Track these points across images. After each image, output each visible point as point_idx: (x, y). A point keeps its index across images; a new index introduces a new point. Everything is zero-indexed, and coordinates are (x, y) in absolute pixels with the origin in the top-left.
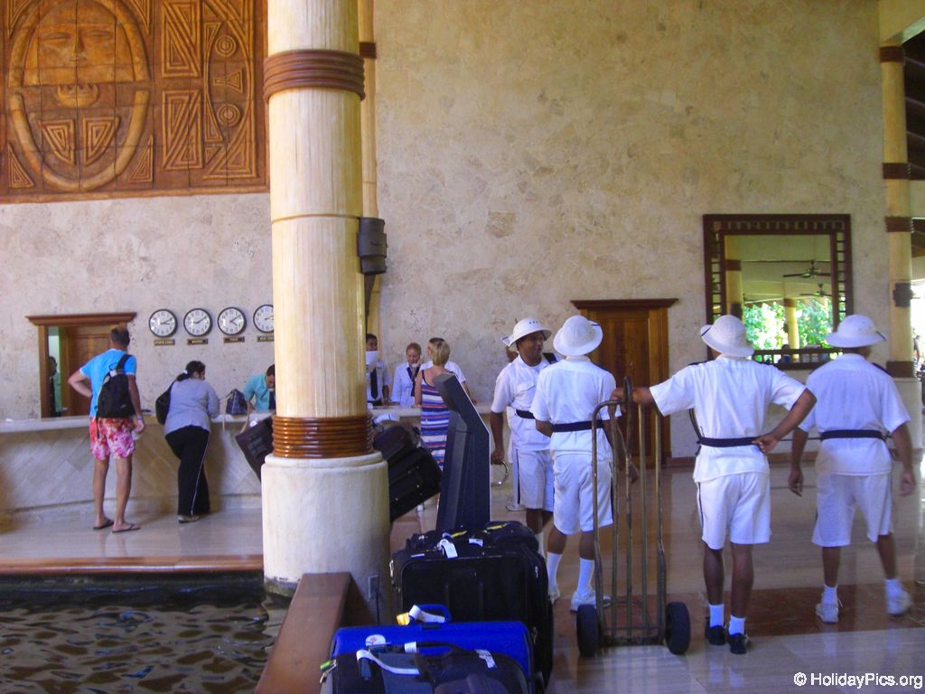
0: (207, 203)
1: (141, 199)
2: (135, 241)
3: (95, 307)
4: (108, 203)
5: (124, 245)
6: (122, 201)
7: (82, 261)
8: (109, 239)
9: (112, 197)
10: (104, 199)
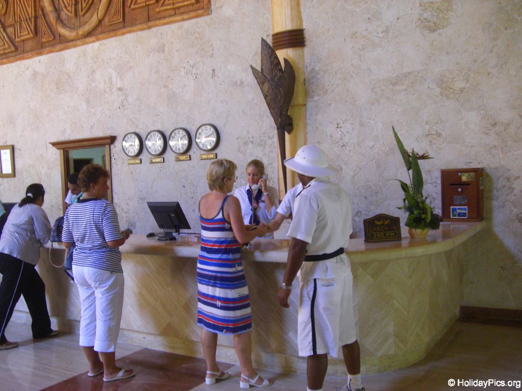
0: (161, 34)
1: (117, 38)
2: (114, 74)
3: (91, 133)
4: (97, 44)
5: (107, 79)
6: (104, 41)
7: (83, 95)
8: (98, 76)
9: (98, 40)
10: (93, 42)
